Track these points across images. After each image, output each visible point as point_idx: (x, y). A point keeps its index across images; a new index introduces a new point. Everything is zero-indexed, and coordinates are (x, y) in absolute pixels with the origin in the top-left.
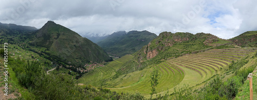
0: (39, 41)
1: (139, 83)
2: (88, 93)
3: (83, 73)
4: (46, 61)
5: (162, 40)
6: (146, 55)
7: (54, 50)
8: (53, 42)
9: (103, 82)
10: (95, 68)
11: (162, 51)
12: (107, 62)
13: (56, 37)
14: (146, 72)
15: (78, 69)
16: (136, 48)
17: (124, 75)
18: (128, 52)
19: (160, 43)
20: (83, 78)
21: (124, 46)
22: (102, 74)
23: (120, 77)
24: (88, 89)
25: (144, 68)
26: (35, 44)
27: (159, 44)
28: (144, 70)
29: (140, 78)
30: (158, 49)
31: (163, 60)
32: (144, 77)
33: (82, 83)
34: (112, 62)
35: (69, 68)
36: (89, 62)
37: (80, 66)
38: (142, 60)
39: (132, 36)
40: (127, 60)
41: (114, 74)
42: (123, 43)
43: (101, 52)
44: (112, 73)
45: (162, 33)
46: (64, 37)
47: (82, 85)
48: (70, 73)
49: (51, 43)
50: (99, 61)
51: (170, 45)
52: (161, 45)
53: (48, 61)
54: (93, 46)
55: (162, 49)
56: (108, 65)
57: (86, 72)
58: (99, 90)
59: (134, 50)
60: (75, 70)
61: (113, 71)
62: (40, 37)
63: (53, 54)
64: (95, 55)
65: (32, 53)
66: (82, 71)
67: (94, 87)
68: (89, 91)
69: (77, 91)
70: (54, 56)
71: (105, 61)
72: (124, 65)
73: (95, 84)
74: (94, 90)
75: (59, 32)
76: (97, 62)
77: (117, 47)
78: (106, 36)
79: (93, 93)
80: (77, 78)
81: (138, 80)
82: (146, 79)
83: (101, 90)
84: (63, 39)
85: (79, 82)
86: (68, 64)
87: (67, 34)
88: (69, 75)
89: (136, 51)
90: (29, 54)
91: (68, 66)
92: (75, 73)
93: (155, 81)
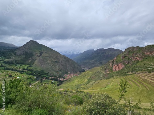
0: (19, 59)
1: (106, 88)
2: (67, 94)
3: (63, 81)
4: (29, 77)
5: (128, 54)
6: (112, 68)
7: (37, 66)
8: (36, 59)
9: (78, 86)
10: (72, 77)
11: (129, 65)
12: (81, 72)
13: (39, 55)
14: (112, 81)
15: (58, 79)
16: (103, 62)
17: (94, 82)
18: (96, 65)
19: (126, 57)
20: (63, 85)
21: (93, 60)
22: (77, 81)
23: (91, 83)
24: (67, 92)
25: (110, 78)
26: (14, 62)
27: (125, 59)
28: (110, 79)
29: (107, 85)
30: (124, 63)
31: (131, 73)
32: (110, 85)
33: (62, 88)
34: (84, 72)
35: (51, 79)
36: (67, 73)
37: (60, 77)
38: (108, 71)
39: (99, 53)
40: (96, 71)
41: (86, 80)
42: (92, 59)
43: (76, 66)
44: (84, 80)
45: (128, 48)
46: (47, 55)
47: (62, 89)
48: (52, 83)
49: (34, 60)
50: (75, 72)
51: (138, 59)
52: (127, 60)
53: (31, 76)
54: (70, 61)
55: (129, 63)
56: (82, 75)
57: (65, 80)
58: (75, 92)
59: (101, 63)
60: (56, 80)
61: (86, 78)
62: (20, 55)
63: (36, 70)
64: (71, 68)
65: (10, 72)
66: (62, 80)
67: (72, 90)
68: (68, 93)
69: (58, 94)
70: (37, 71)
71: (80, 72)
72: (93, 75)
73: (72, 88)
74: (71, 92)
75: (41, 51)
76: (73, 72)
77: (87, 61)
78: (79, 54)
79: (71, 94)
80: (58, 85)
81: (105, 86)
82: (113, 87)
83: (77, 91)
84: (46, 57)
85: (60, 88)
86: (50, 76)
87: (49, 52)
88: (52, 84)
89: (103, 64)
90: (4, 73)
91: (50, 78)
92: (57, 82)
93: (123, 89)
